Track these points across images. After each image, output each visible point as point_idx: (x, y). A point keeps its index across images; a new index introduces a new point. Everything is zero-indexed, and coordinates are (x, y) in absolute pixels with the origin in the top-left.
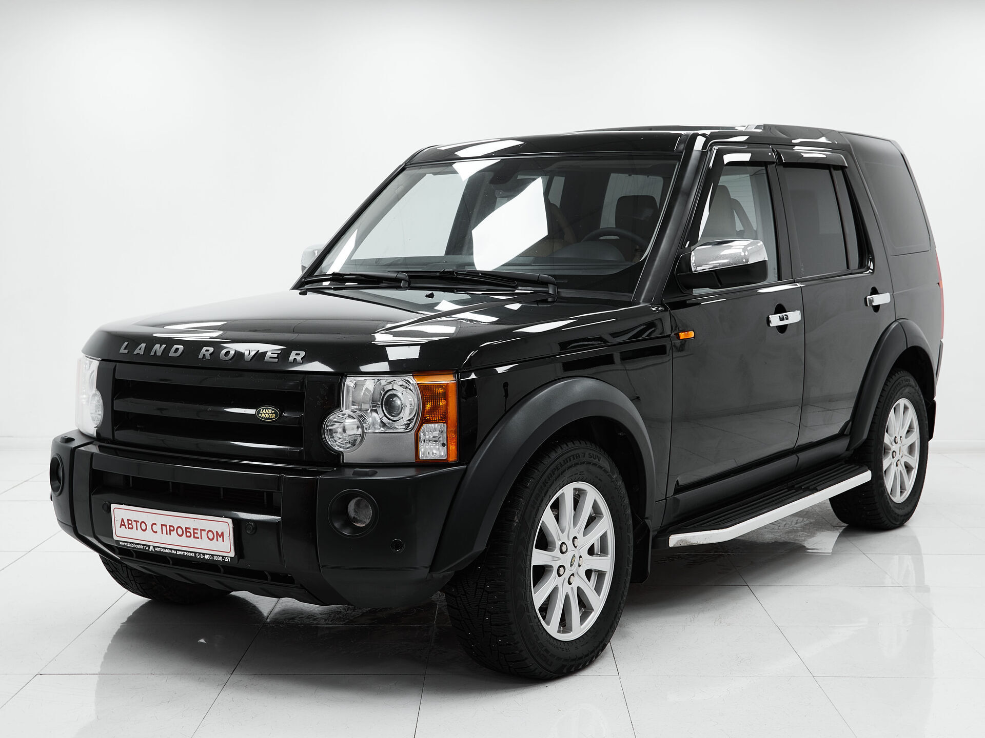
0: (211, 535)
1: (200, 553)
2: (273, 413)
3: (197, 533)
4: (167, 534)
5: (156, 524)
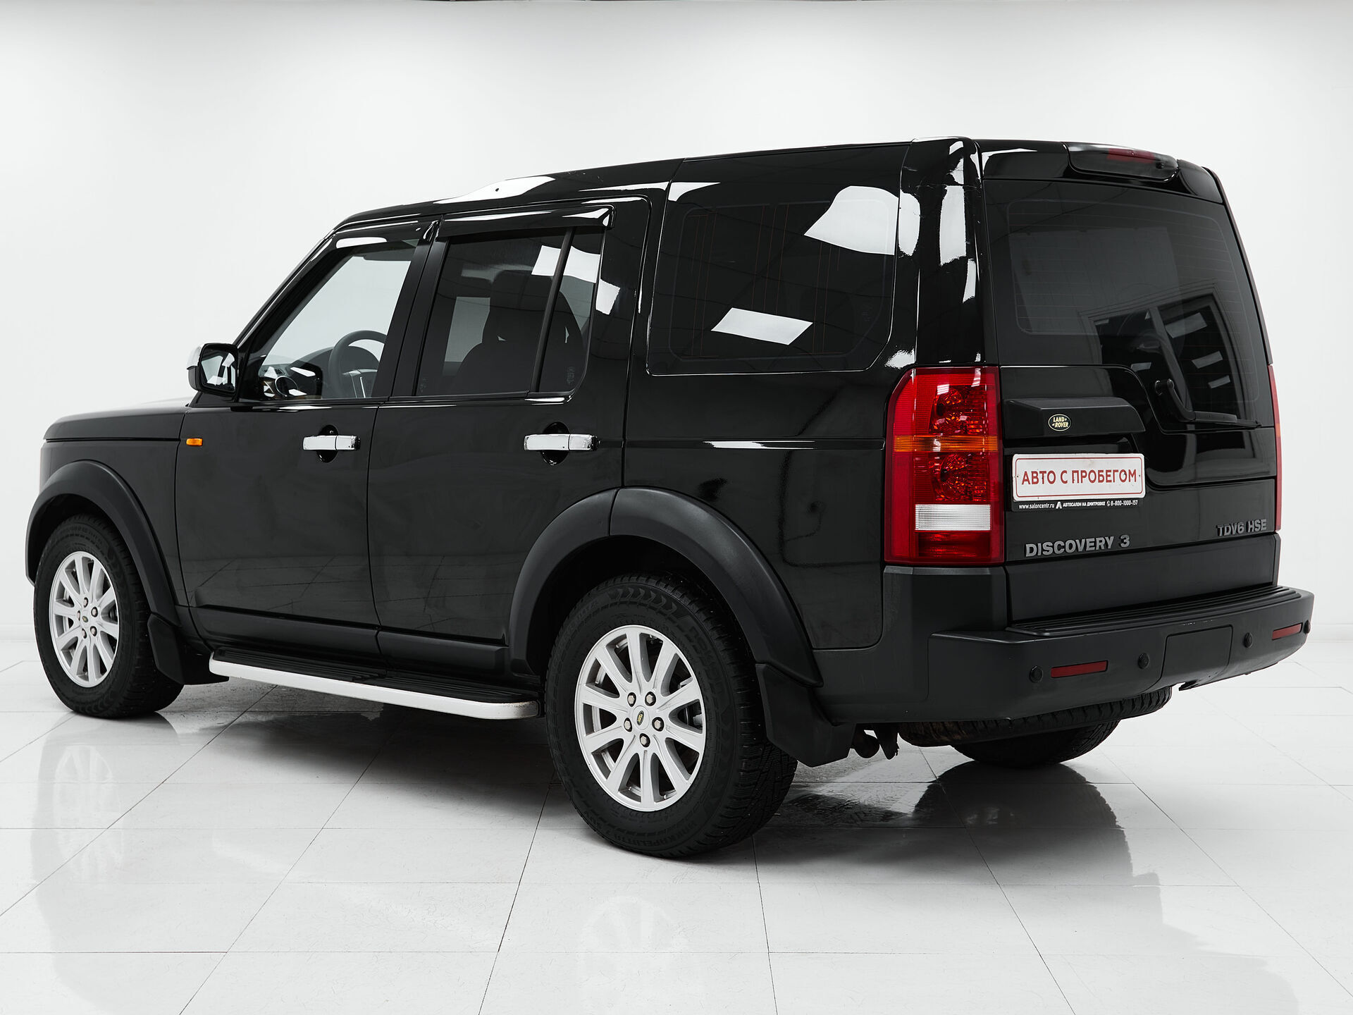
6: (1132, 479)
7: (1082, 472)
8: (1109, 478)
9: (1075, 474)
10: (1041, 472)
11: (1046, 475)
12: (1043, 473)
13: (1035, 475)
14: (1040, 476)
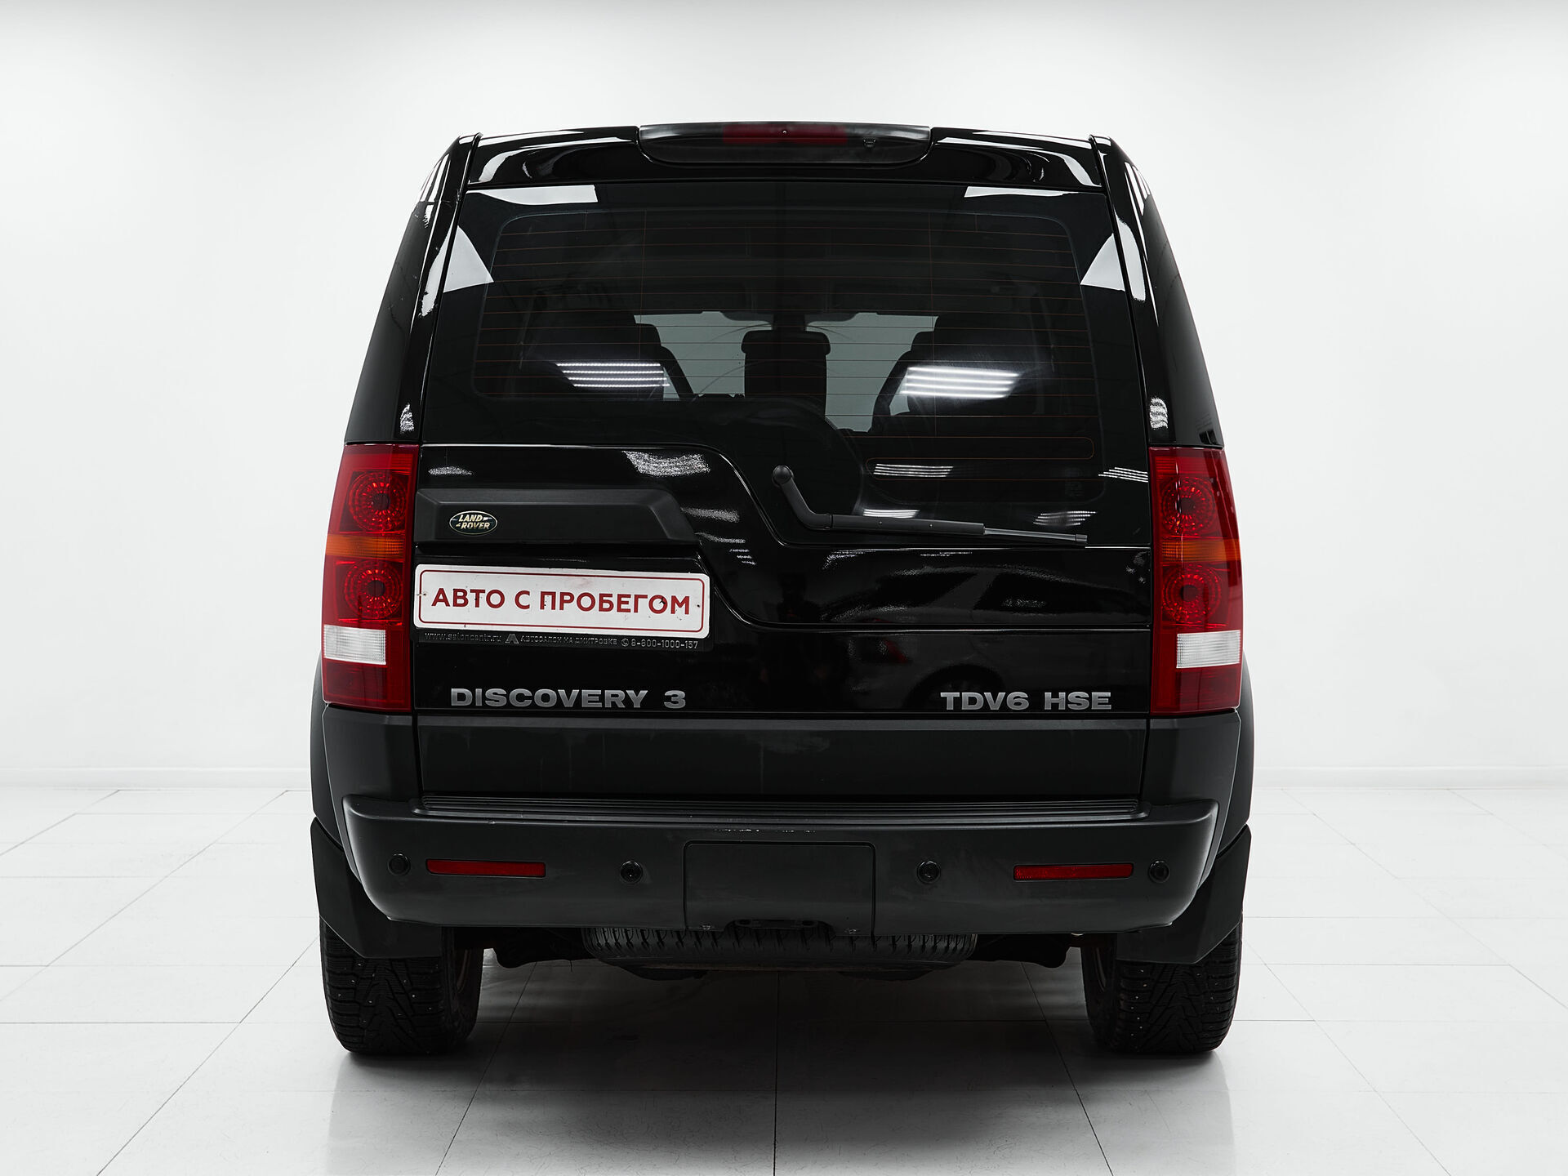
6: (680, 611)
7: (563, 594)
8: (623, 606)
9: (548, 599)
10: (472, 591)
11: (483, 597)
12: (478, 592)
13: (460, 594)
14: (471, 597)
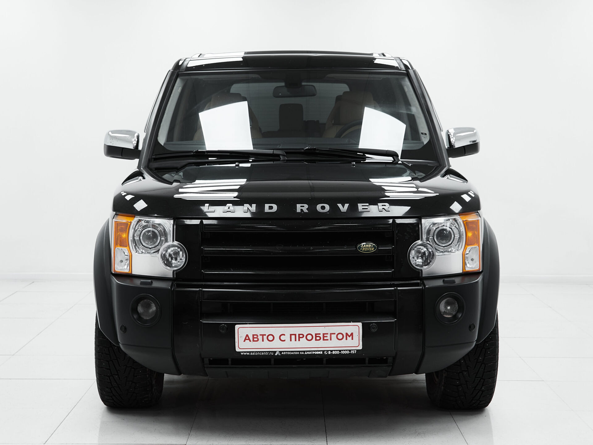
0: (340, 336)
1: (328, 351)
2: (372, 247)
3: (327, 337)
4: (296, 340)
5: (284, 335)
